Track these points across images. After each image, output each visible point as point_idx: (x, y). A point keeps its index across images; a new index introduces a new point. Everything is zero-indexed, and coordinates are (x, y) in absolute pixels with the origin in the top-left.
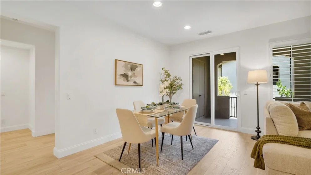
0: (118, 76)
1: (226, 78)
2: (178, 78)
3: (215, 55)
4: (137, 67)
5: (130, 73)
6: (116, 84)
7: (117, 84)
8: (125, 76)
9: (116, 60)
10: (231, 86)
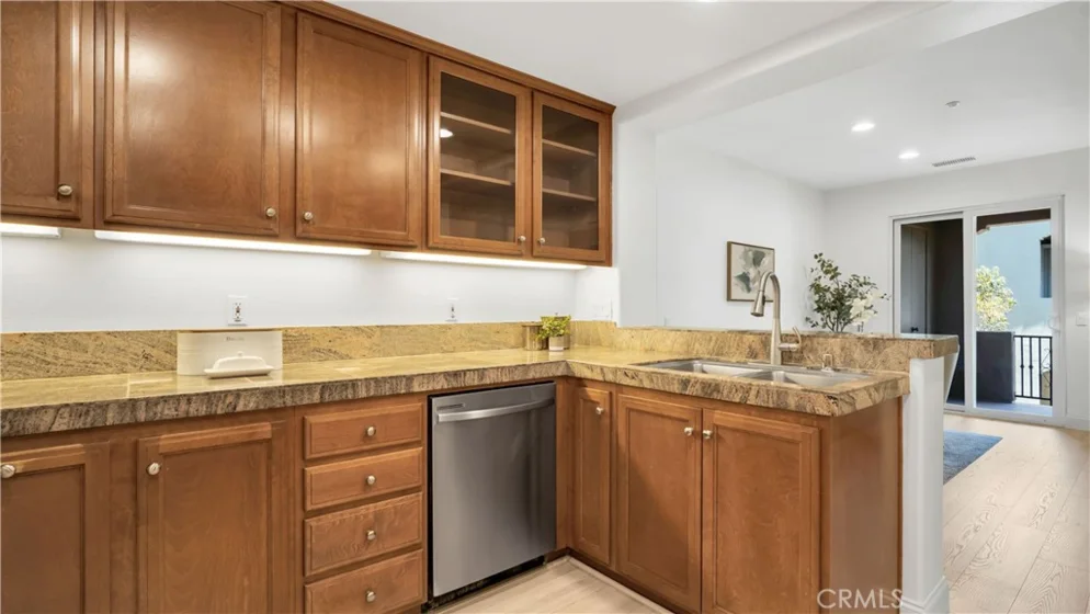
0: (733, 281)
1: (987, 270)
2: (862, 280)
3: (978, 218)
4: (763, 255)
5: (752, 273)
6: (729, 298)
7: (733, 298)
8: (745, 278)
9: (729, 244)
10: (1011, 300)
